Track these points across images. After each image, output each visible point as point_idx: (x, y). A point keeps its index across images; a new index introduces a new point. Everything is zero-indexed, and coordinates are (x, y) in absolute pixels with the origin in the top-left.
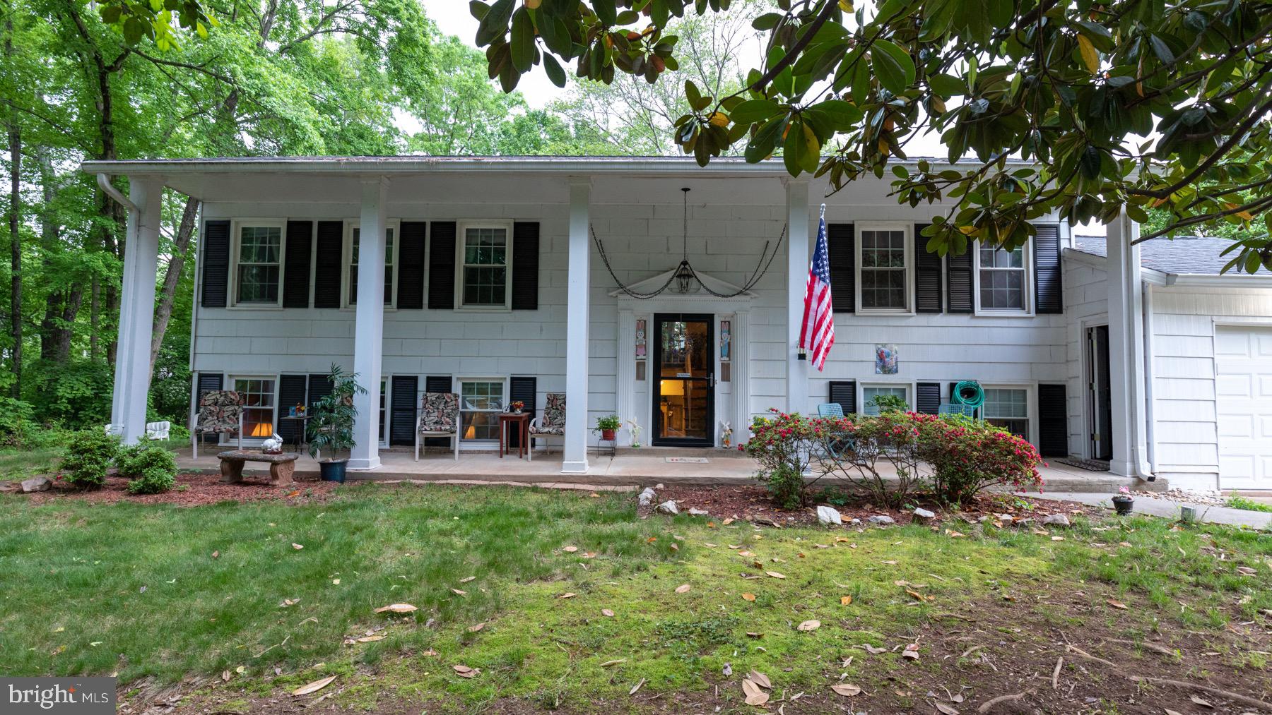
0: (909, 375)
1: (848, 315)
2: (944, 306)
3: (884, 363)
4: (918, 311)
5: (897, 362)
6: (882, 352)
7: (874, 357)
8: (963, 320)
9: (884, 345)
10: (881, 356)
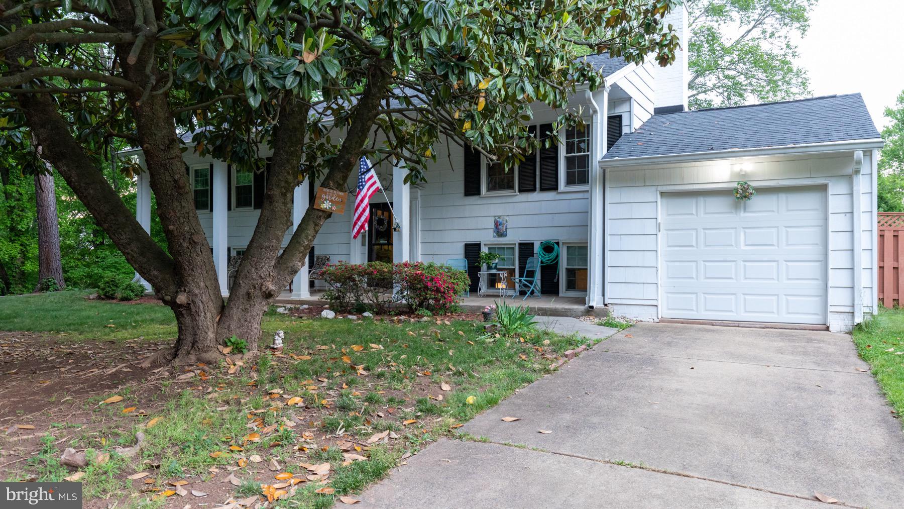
0: (514, 237)
1: (476, 197)
2: (538, 186)
3: (499, 230)
4: (520, 191)
5: (506, 229)
6: (498, 222)
7: (492, 226)
8: (550, 195)
9: (499, 217)
10: (497, 224)
